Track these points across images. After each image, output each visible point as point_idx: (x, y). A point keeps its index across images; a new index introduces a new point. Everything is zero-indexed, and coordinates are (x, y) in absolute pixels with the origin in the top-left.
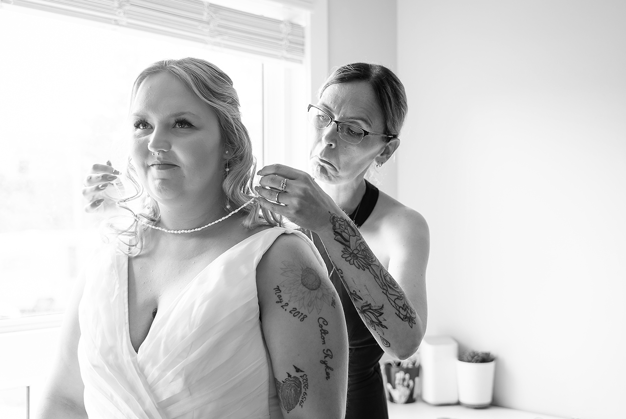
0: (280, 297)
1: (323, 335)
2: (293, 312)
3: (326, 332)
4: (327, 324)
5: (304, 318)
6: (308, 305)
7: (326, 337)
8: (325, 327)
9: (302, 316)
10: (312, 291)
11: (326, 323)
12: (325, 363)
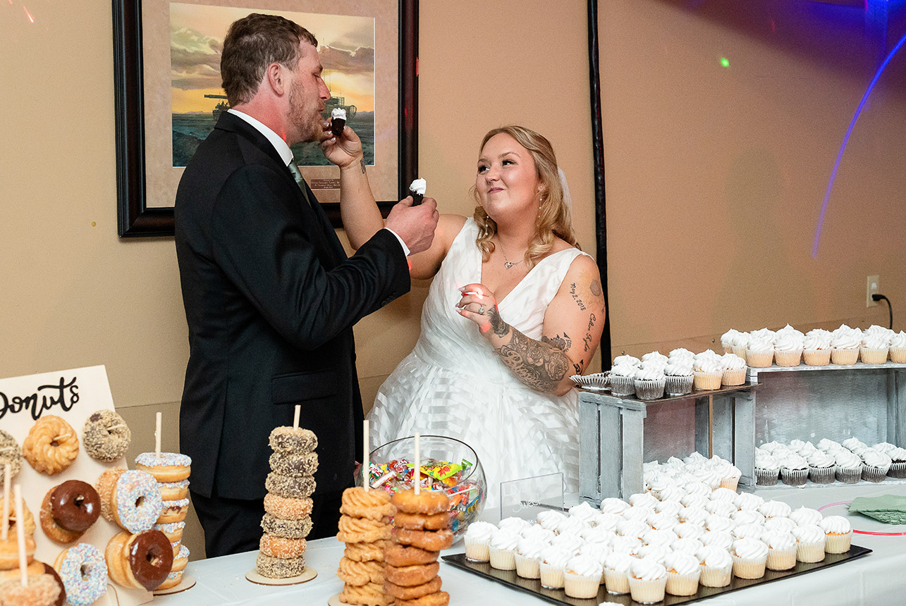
0: (573, 290)
1: (590, 326)
3: (592, 324)
6: (589, 303)
8: (593, 321)
12: (586, 341)
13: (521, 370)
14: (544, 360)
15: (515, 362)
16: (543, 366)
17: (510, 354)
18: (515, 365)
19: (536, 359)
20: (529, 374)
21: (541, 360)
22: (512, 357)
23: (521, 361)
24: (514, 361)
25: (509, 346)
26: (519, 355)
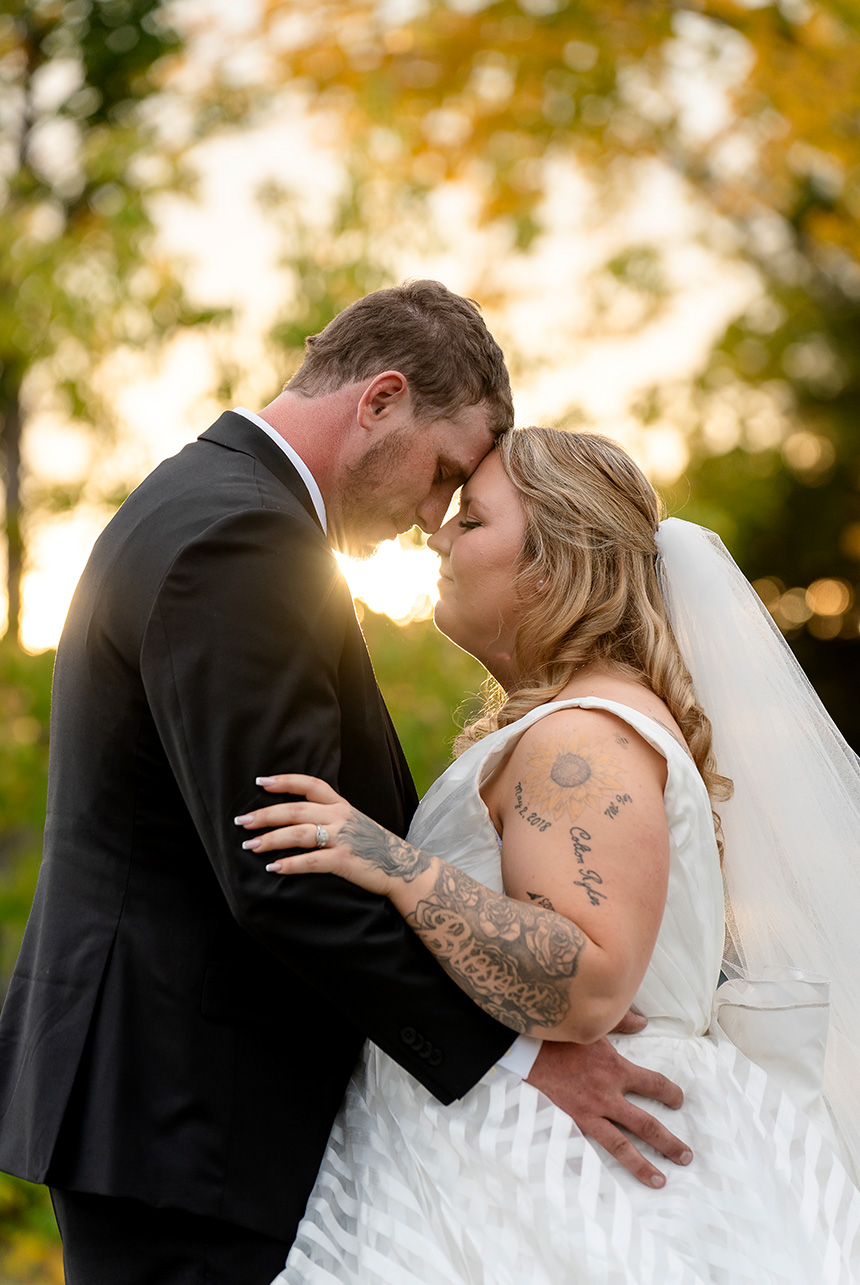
0: (519, 798)
1: (581, 852)
2: (532, 819)
3: (584, 848)
4: (590, 838)
5: (545, 827)
6: (555, 809)
7: (585, 855)
8: (582, 841)
9: (544, 824)
10: (565, 789)
11: (586, 837)
12: (584, 885)
13: (473, 960)
14: (523, 927)
15: (456, 940)
16: (521, 940)
17: (440, 920)
18: (457, 947)
19: (504, 925)
20: (495, 969)
21: (516, 927)
22: (445, 927)
23: (467, 933)
24: (452, 938)
25: (434, 900)
26: (460, 919)
